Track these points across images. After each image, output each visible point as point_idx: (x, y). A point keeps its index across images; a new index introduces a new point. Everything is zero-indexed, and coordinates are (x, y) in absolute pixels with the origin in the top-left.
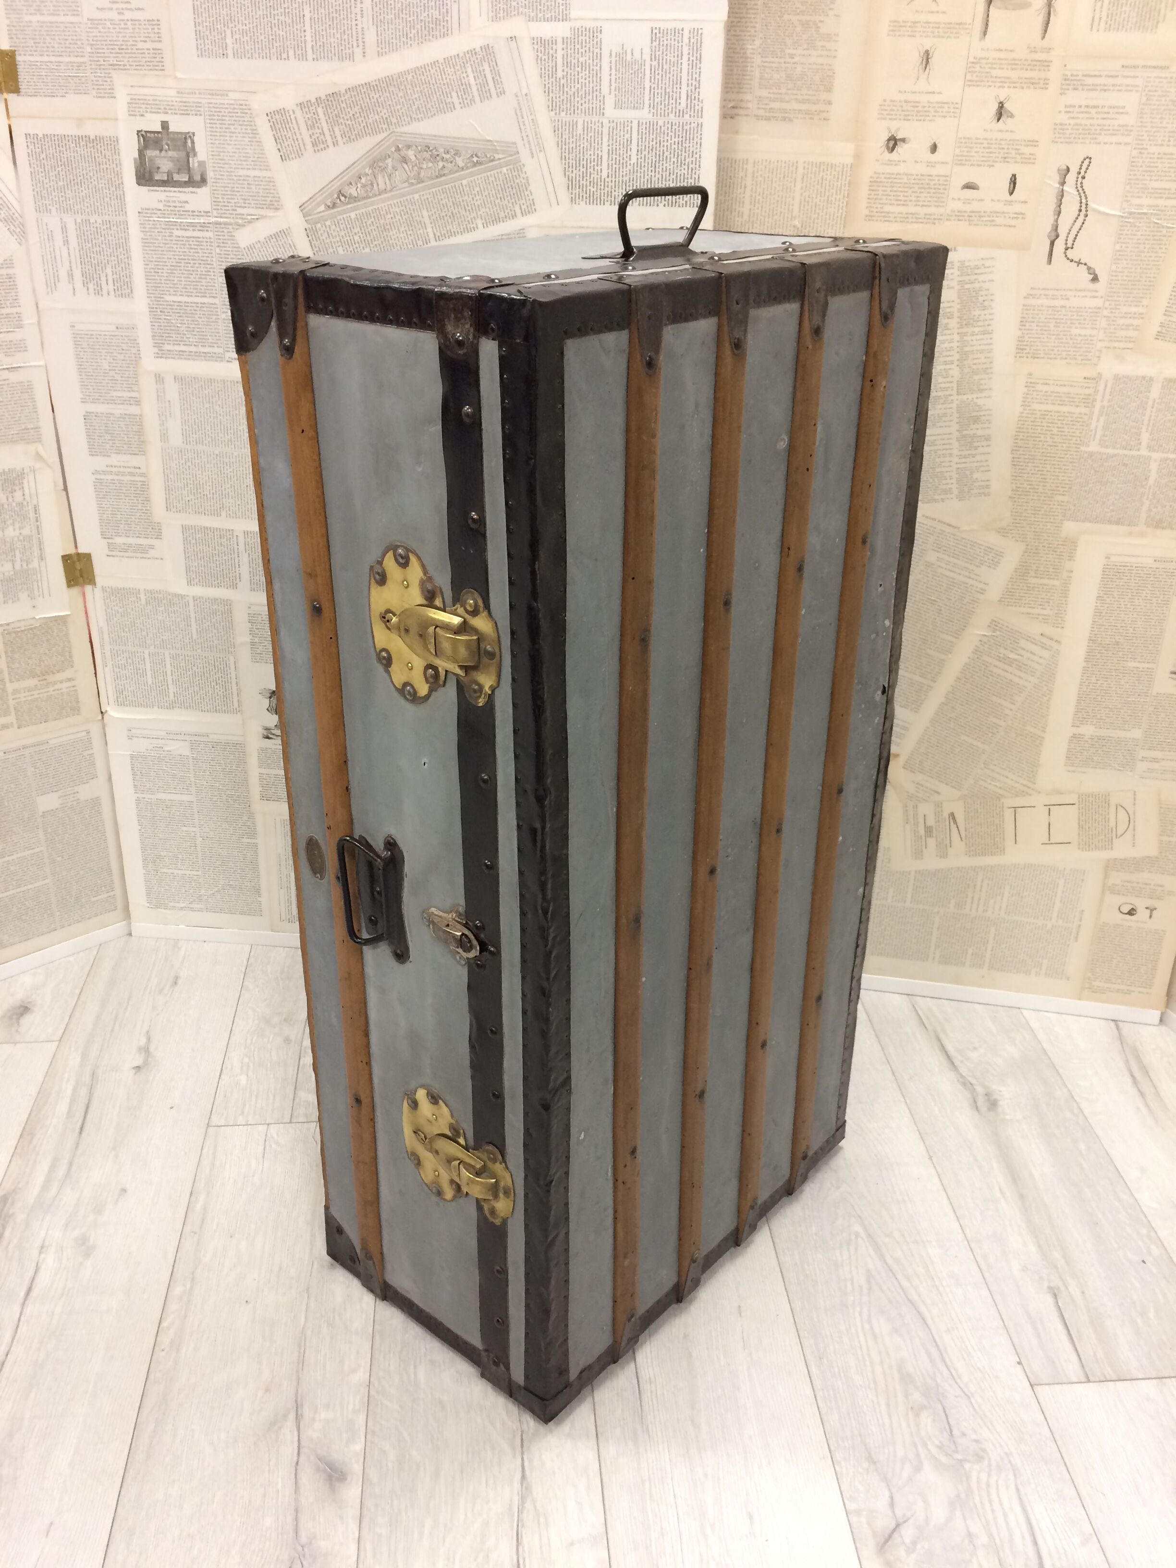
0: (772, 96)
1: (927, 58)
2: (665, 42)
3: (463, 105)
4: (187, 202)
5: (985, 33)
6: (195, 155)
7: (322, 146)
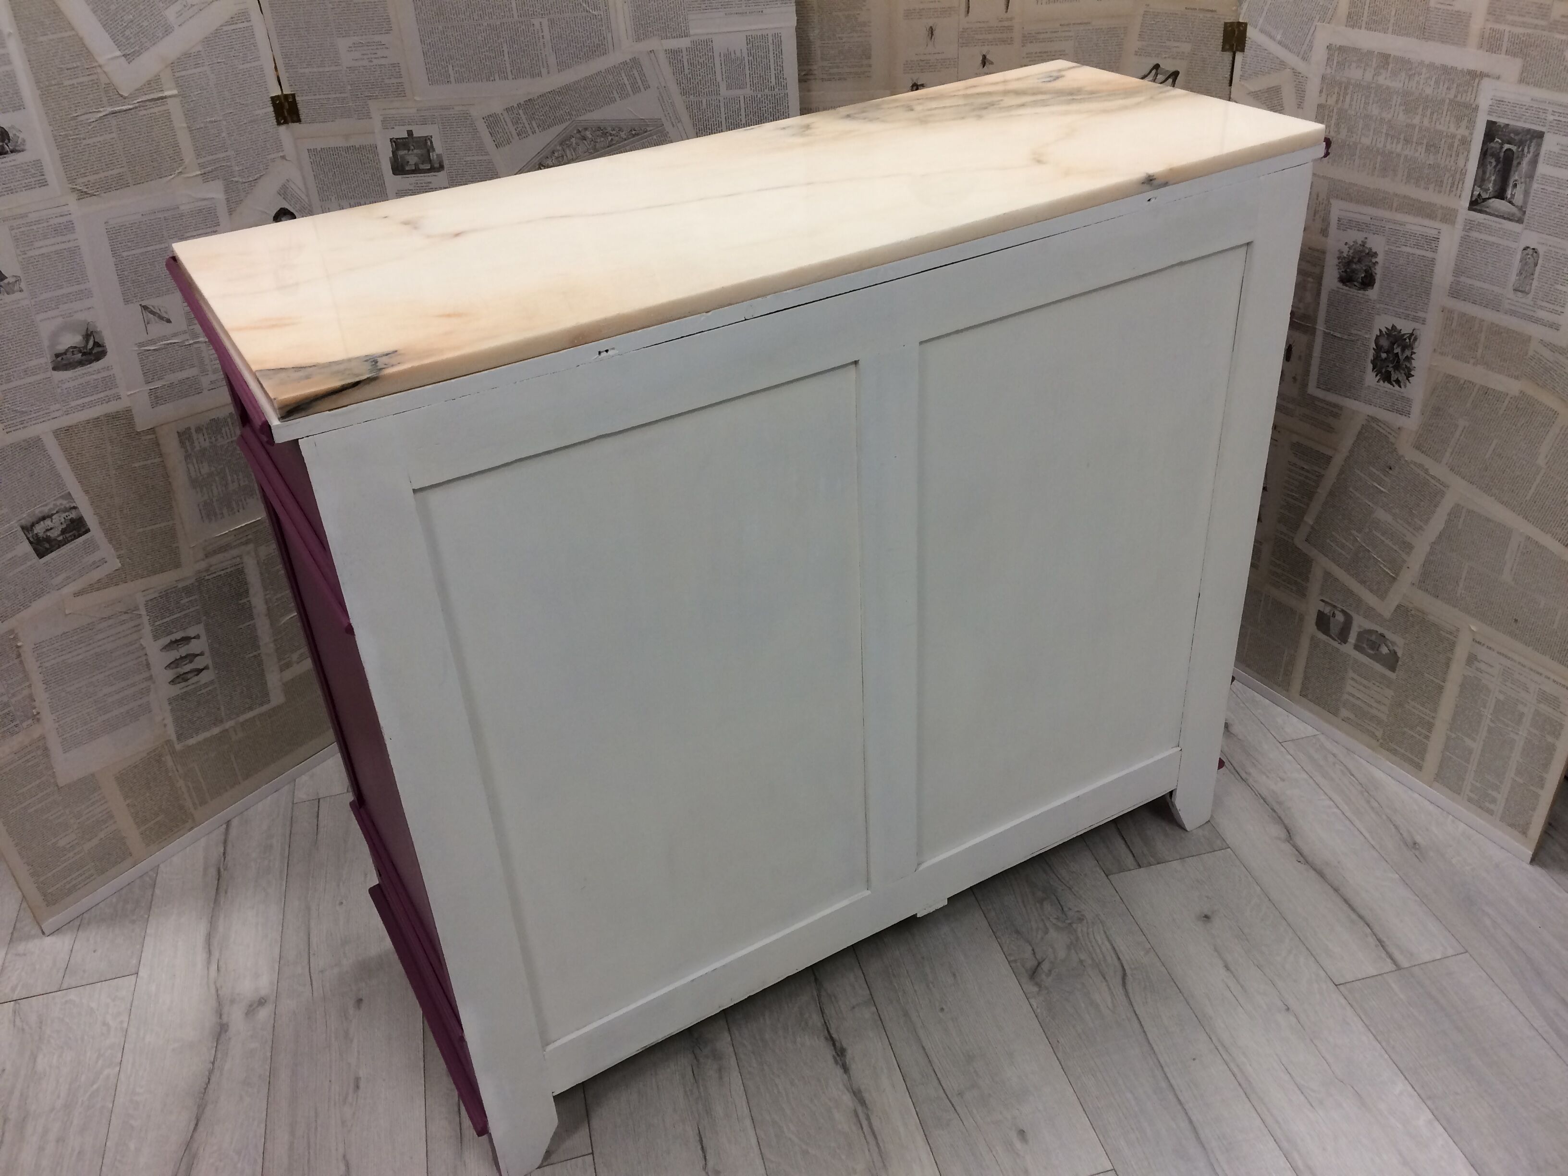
0: (831, 65)
1: (931, 31)
2: (756, 45)
3: (621, 98)
4: (430, 183)
5: (968, 12)
6: (434, 150)
7: (524, 135)
